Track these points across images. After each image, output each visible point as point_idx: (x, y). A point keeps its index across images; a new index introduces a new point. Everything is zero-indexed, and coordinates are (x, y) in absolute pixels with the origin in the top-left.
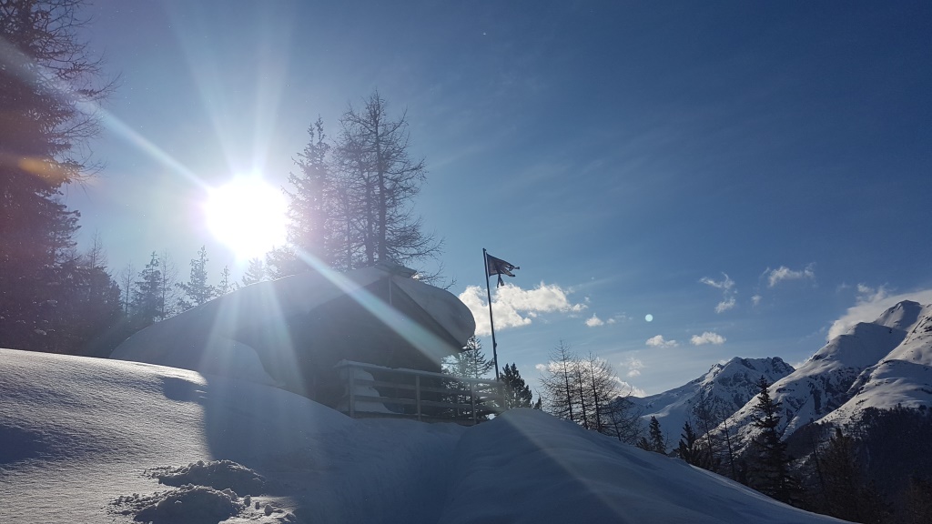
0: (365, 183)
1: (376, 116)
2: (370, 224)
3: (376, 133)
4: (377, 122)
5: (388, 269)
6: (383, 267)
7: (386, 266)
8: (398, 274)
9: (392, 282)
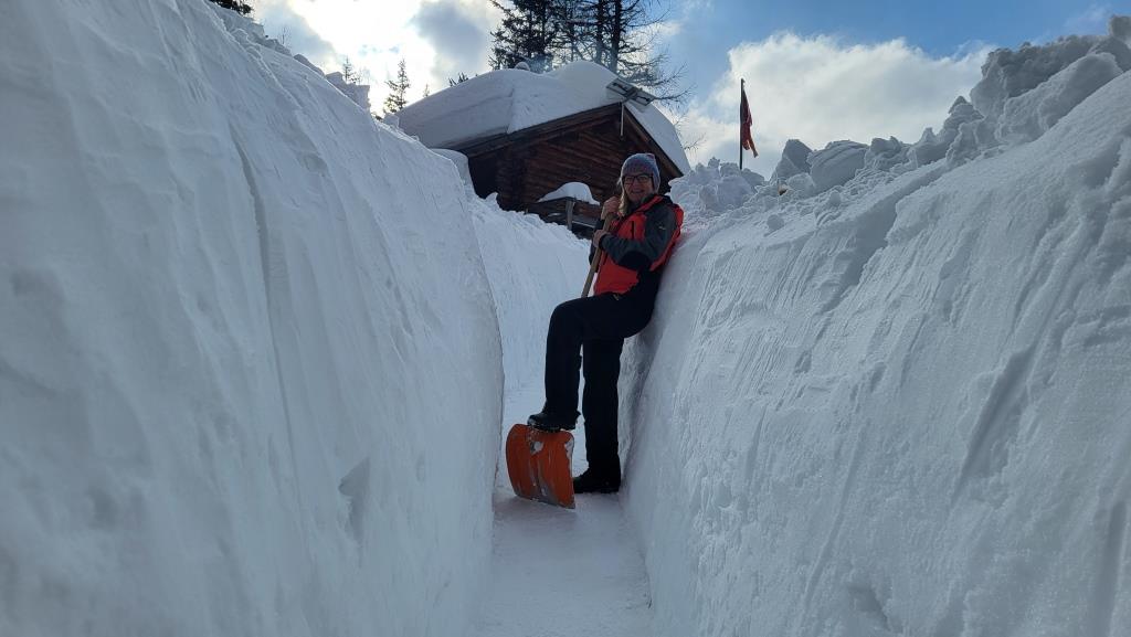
5: (621, 91)
6: (616, 88)
7: (620, 87)
8: (634, 99)
9: (626, 108)
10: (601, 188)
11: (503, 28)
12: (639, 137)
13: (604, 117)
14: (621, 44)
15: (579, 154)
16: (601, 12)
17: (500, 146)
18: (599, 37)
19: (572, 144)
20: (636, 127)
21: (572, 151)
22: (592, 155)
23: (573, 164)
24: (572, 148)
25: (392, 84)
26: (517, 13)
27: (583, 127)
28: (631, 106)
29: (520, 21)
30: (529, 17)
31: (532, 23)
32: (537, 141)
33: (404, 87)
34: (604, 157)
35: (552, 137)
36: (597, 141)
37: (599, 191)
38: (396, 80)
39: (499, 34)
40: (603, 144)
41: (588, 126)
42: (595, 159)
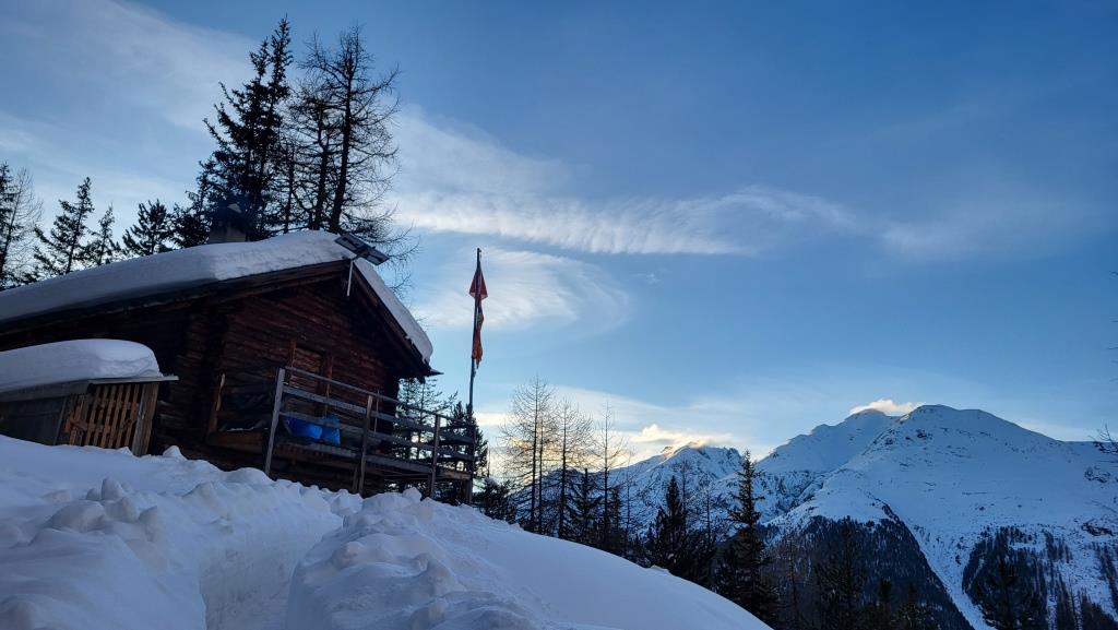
0: (321, 150)
1: (351, 67)
2: (320, 203)
3: (348, 87)
4: (351, 74)
5: (350, 246)
6: (345, 243)
7: (351, 242)
8: (365, 257)
9: (355, 267)
10: (318, 353)
11: (214, 159)
12: (368, 300)
13: (330, 274)
14: (345, 196)
15: (296, 313)
16: (325, 161)
17: (196, 297)
18: (322, 185)
19: (289, 301)
20: (366, 290)
21: (287, 308)
22: (312, 315)
23: (287, 323)
24: (289, 306)
25: (65, 206)
26: (233, 147)
27: (303, 283)
28: (363, 264)
29: (236, 157)
30: (248, 155)
31: (248, 161)
32: (245, 295)
33: (83, 210)
34: (326, 317)
35: (264, 291)
36: (317, 298)
37: (316, 356)
38: (74, 201)
39: (210, 166)
40: (325, 302)
41: (309, 282)
42: (314, 320)
